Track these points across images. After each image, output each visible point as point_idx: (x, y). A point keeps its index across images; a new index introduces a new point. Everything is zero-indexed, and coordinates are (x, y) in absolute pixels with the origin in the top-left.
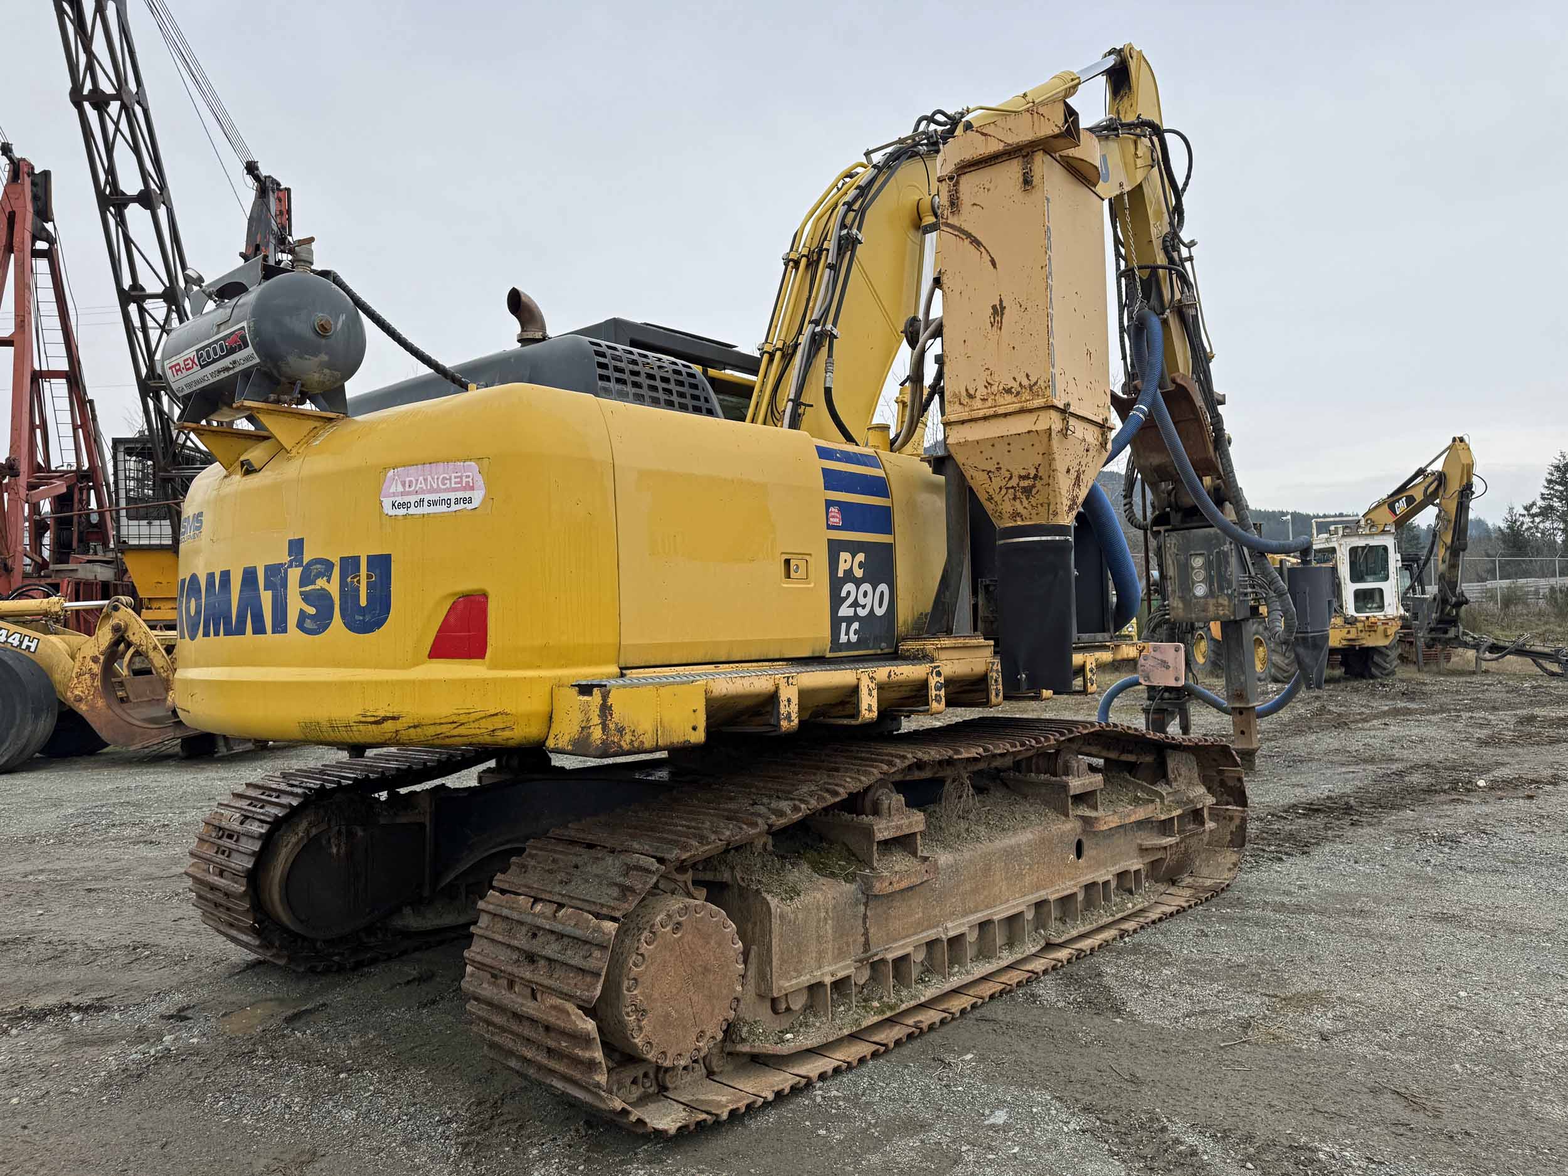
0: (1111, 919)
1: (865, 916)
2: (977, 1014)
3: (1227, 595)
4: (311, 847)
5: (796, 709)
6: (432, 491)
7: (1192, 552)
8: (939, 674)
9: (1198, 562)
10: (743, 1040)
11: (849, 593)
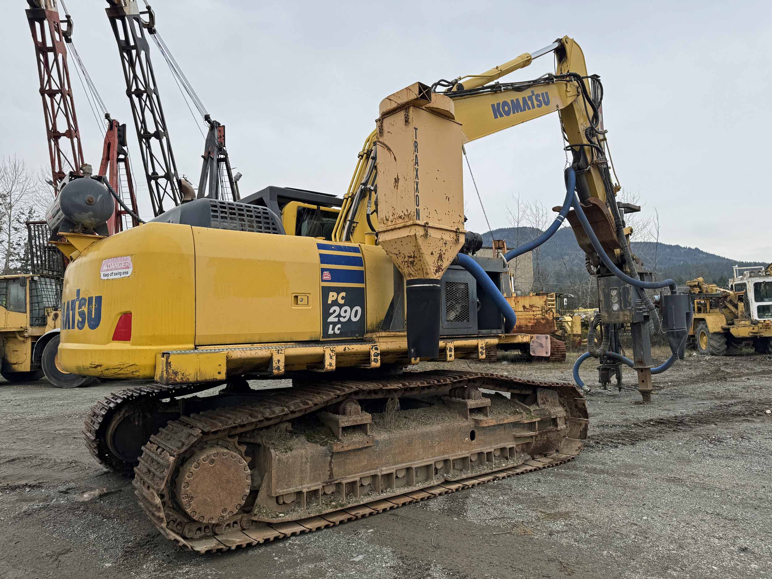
0: (490, 471)
1: (331, 462)
2: (392, 512)
3: (629, 310)
4: (126, 421)
5: (283, 364)
6: (116, 269)
7: (611, 288)
8: (376, 349)
9: (614, 293)
10: (255, 515)
11: (335, 311)
